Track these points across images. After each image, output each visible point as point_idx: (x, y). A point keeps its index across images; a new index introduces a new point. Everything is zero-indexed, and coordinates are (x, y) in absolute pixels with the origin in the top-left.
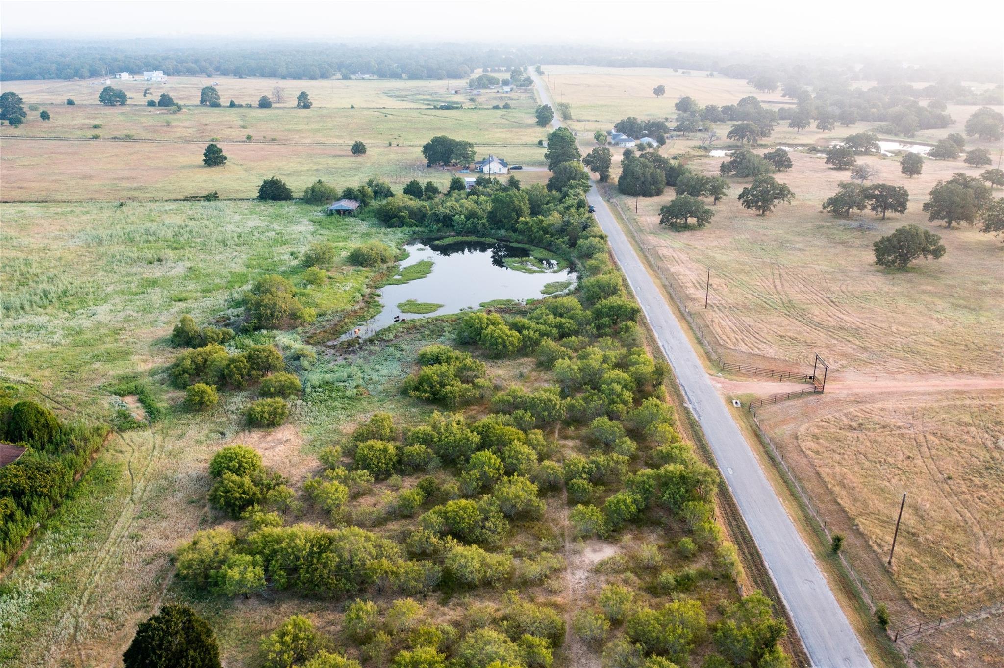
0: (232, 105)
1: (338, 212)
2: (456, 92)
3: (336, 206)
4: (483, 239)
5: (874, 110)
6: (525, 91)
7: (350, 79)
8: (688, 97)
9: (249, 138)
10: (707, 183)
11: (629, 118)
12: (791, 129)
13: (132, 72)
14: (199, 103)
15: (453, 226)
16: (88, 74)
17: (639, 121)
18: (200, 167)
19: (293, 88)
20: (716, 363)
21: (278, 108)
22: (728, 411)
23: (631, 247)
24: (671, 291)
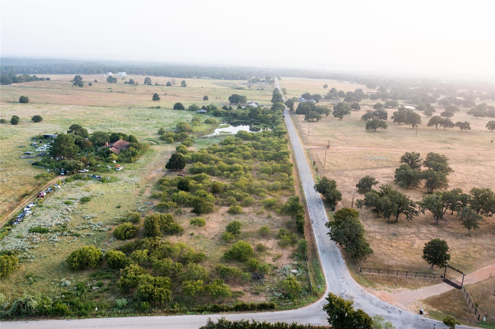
0: (156, 84)
1: (200, 112)
2: (243, 84)
3: (199, 111)
4: (246, 121)
5: (409, 96)
6: (271, 85)
7: (201, 78)
8: (334, 88)
9: (166, 94)
10: (324, 110)
11: (307, 93)
12: (371, 100)
13: (113, 72)
14: (143, 83)
15: (237, 117)
16: (96, 72)
17: (310, 94)
18: (151, 101)
19: (179, 81)
20: (305, 144)
21: (173, 86)
22: (303, 150)
23: (293, 125)
24: (300, 133)
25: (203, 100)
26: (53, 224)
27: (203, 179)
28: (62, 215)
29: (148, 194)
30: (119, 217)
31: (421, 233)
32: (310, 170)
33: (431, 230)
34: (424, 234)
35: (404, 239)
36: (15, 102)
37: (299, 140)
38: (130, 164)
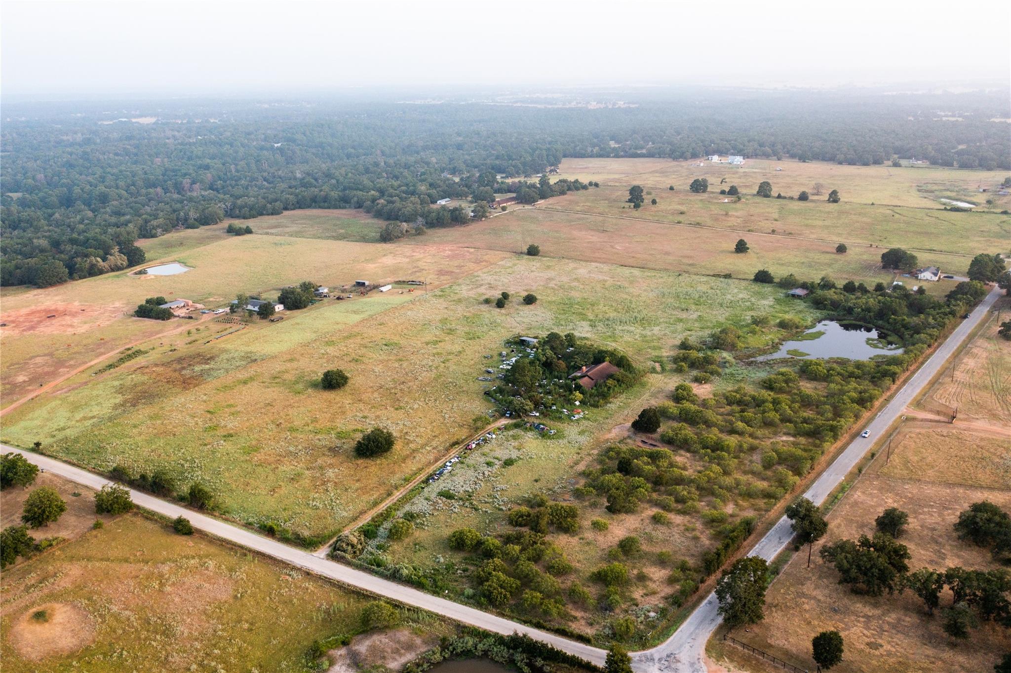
0: (779, 196)
1: (793, 295)
2: (985, 190)
3: (794, 291)
13: (722, 153)
14: (756, 193)
15: (852, 314)
18: (732, 252)
20: (918, 404)
21: (812, 201)
22: (894, 418)
23: (958, 344)
24: (947, 371)
25: (835, 251)
26: (461, 490)
27: (662, 457)
28: (476, 480)
29: (581, 467)
30: (526, 496)
31: (881, 619)
32: (850, 469)
33: (904, 621)
34: (883, 623)
35: (841, 621)
36: (521, 253)
37: (918, 391)
38: (595, 410)
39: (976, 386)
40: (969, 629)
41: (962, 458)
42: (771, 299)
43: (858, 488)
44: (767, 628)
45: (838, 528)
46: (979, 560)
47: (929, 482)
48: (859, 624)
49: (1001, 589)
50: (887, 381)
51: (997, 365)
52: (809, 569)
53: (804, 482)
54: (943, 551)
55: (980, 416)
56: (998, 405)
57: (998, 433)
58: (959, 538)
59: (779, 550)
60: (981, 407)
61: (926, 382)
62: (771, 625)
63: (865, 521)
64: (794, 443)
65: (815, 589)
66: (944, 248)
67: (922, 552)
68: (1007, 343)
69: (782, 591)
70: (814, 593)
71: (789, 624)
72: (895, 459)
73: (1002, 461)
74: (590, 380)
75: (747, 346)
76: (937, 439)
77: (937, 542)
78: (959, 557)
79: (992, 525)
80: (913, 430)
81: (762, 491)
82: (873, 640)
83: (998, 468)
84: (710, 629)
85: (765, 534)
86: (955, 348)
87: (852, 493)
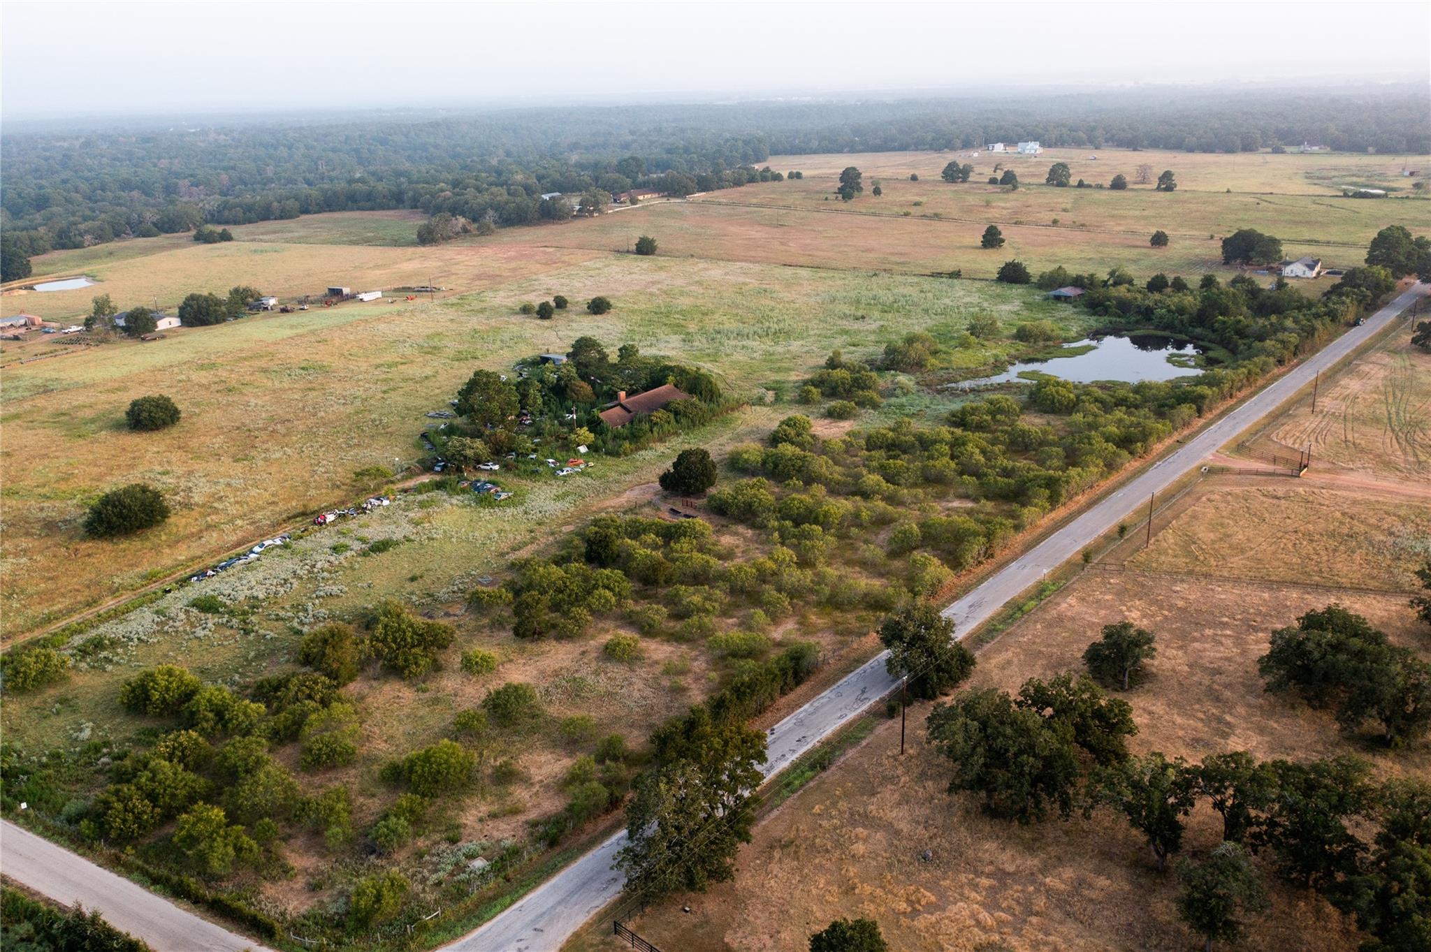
0: (1080, 185)
1: (1057, 297)
3: (1056, 291)
13: (1012, 142)
14: (1044, 181)
15: (1151, 320)
18: (977, 248)
20: (1240, 447)
21: (1132, 190)
22: (1185, 471)
23: (1337, 359)
24: (1308, 398)
25: (1149, 244)
26: (244, 596)
27: (688, 535)
28: (290, 576)
29: (521, 555)
31: (1033, 882)
32: (1068, 556)
33: (1090, 886)
34: (1037, 890)
35: (932, 886)
36: (628, 252)
37: (1243, 427)
38: (610, 460)
39: (1356, 419)
40: (1238, 914)
41: (1310, 537)
42: (1017, 302)
43: (1075, 590)
44: (739, 901)
45: (1003, 668)
46: (1310, 737)
47: (1227, 579)
48: (973, 895)
49: (1341, 807)
50: (1186, 410)
51: (1402, 389)
52: (902, 758)
53: (964, 580)
54: (1228, 718)
55: (1359, 464)
56: (1396, 446)
57: (1389, 492)
58: (1268, 689)
59: (851, 716)
60: (1362, 451)
61: (1264, 414)
62: (752, 895)
63: (1068, 655)
64: (970, 513)
65: (899, 804)
66: (1333, 239)
67: (1179, 720)
68: (1427, 358)
69: (817, 809)
70: (892, 815)
71: (797, 893)
72: (1169, 538)
73: (1391, 540)
74: (623, 413)
75: (946, 365)
76: (1263, 503)
77: (1218, 699)
78: (1262, 731)
79: (1342, 657)
80: (1218, 489)
81: (866, 595)
82: (996, 937)
83: (1380, 552)
84: (596, 903)
85: (836, 680)
86: (1329, 365)
87: (1058, 600)
